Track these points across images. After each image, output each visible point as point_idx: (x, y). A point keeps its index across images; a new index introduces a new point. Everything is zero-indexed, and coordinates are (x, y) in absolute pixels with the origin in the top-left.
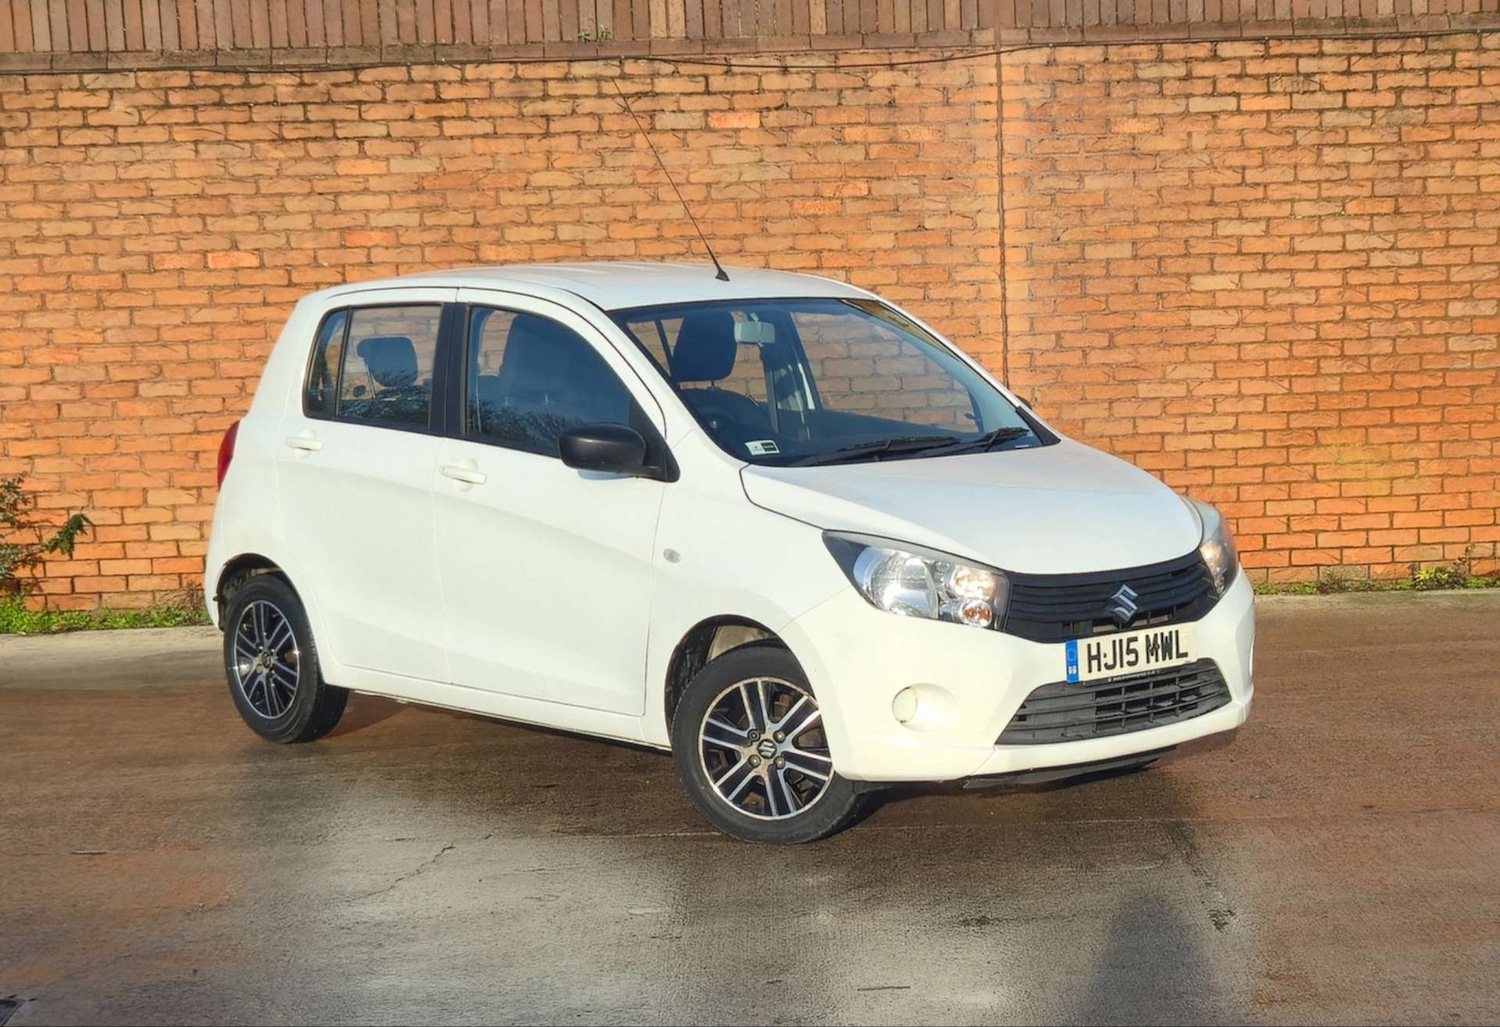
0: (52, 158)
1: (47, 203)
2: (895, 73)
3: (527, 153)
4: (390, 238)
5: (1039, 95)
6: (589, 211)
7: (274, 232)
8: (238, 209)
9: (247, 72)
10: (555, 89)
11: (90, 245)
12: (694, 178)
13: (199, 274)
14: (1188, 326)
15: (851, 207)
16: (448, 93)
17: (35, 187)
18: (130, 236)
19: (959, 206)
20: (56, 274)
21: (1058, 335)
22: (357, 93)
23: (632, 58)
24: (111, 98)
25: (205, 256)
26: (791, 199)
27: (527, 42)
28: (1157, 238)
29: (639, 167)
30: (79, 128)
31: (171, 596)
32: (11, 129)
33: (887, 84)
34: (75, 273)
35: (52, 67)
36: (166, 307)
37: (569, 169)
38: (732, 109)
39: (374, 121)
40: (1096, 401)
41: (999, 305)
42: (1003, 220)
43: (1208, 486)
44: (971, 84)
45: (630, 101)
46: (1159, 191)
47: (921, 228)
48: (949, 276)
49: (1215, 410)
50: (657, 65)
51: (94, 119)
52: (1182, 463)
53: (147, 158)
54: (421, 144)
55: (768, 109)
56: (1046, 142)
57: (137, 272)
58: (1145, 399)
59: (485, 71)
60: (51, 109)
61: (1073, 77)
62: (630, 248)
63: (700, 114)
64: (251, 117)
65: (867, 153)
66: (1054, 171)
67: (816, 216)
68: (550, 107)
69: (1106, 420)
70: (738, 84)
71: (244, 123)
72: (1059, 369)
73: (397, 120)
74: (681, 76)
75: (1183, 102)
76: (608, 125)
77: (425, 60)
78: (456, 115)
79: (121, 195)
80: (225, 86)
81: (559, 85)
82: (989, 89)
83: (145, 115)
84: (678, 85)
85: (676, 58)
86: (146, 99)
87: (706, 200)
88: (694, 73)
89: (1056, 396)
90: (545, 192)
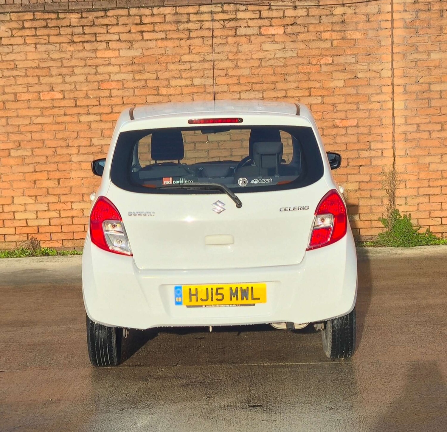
2: (345, 8)
3: (180, 46)
4: (120, 85)
5: (410, 17)
6: (208, 72)
7: (70, 83)
8: (54, 73)
9: (58, 13)
10: (193, 18)
12: (254, 57)
13: (36, 102)
15: (325, 69)
16: (146, 20)
18: (7, 86)
19: (374, 67)
21: (418, 125)
22: (106, 21)
23: (227, 3)
25: (39, 95)
26: (297, 65)
29: (230, 52)
31: (24, 243)
33: (342, 13)
36: (22, 117)
37: (198, 53)
38: (271, 25)
39: (114, 33)
40: (435, 155)
41: (391, 112)
42: (393, 73)
44: (379, 12)
45: (227, 22)
47: (356, 77)
48: (368, 99)
50: (238, 6)
53: (14, 51)
54: (134, 43)
55: (288, 25)
56: (413, 38)
57: (10, 101)
59: (162, 10)
61: (426, 8)
62: (225, 88)
63: (257, 28)
64: (60, 32)
65: (332, 44)
66: (417, 51)
67: (309, 73)
68: (191, 26)
69: (440, 163)
70: (275, 14)
71: (57, 35)
72: (418, 140)
73: (123, 33)
74: (249, 11)
76: (216, 33)
77: (136, 6)
78: (149, 30)
79: (3, 67)
80: (48, 19)
81: (195, 16)
82: (387, 14)
83: (14, 32)
84: (248, 15)
85: (246, 3)
86: (14, 25)
87: (260, 66)
88: (255, 10)
89: (417, 152)
90: (188, 63)
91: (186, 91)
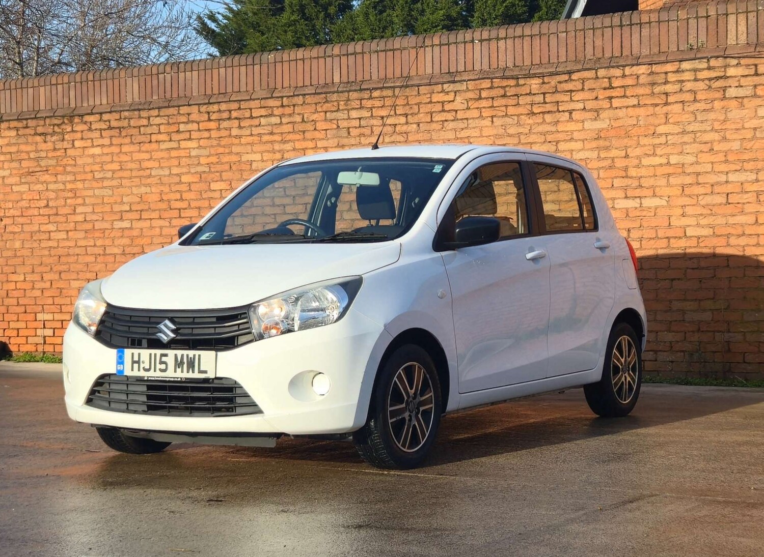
0: (428, 128)
3: (654, 115)
6: (687, 146)
9: (518, 78)
10: (672, 77)
12: (747, 125)
16: (616, 83)
22: (569, 86)
23: (715, 57)
24: (455, 96)
27: (660, 53)
29: (715, 121)
30: (440, 112)
32: (411, 114)
35: (431, 81)
37: (677, 123)
39: (577, 101)
45: (713, 81)
50: (728, 60)
51: (447, 107)
53: (469, 126)
54: (600, 113)
59: (635, 70)
60: (429, 103)
62: (708, 168)
63: (751, 88)
64: (518, 102)
68: (669, 88)
71: (515, 105)
73: (589, 100)
74: (743, 65)
76: (700, 96)
77: (605, 66)
78: (619, 95)
80: (507, 86)
81: (674, 75)
83: (470, 104)
84: (740, 71)
85: (739, 55)
86: (470, 95)
87: (754, 138)
88: (749, 63)
90: (664, 136)
91: (660, 171)
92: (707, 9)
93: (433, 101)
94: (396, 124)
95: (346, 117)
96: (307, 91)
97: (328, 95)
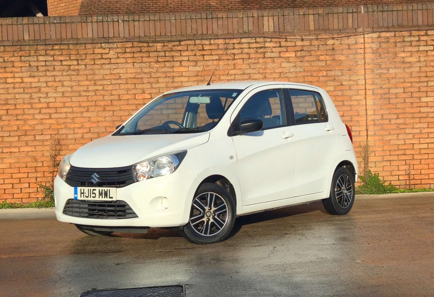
0: (92, 68)
1: (90, 80)
2: (335, 40)
3: (228, 65)
5: (376, 46)
7: (155, 88)
8: (145, 82)
9: (148, 43)
10: (236, 46)
11: (102, 93)
12: (276, 71)
13: (133, 100)
14: (420, 112)
15: (322, 79)
16: (206, 48)
17: (87, 76)
18: (114, 90)
19: (353, 78)
20: (92, 101)
21: (382, 115)
22: (180, 48)
23: (259, 37)
24: (110, 50)
25: (135, 96)
26: (304, 77)
27: (228, 33)
28: (411, 87)
29: (260, 68)
30: (100, 59)
32: (81, 60)
33: (332, 44)
34: (98, 100)
35: (93, 42)
36: (123, 110)
37: (240, 69)
38: (287, 51)
39: (185, 56)
40: (393, 134)
41: (364, 106)
42: (365, 82)
43: (427, 159)
44: (356, 43)
45: (258, 49)
46: (411, 73)
47: (342, 84)
48: (350, 98)
49: (428, 136)
50: (266, 39)
51: (104, 56)
52: (419, 152)
53: (119, 67)
54: (198, 62)
55: (298, 51)
56: (378, 59)
57: (115, 100)
58: (408, 134)
59: (217, 41)
60: (92, 54)
61: (386, 40)
63: (278, 53)
64: (149, 55)
65: (326, 63)
66: (380, 68)
67: (312, 81)
68: (235, 51)
69: (397, 140)
70: (289, 44)
71: (147, 57)
72: (382, 125)
73: (191, 56)
74: (273, 42)
75: (418, 47)
76: (252, 56)
77: (199, 38)
78: (208, 54)
79: (111, 78)
80: (142, 46)
81: (237, 45)
82: (361, 44)
83: (119, 55)
84: (272, 45)
85: (271, 37)
86: (119, 50)
87: (280, 77)
88: (276, 41)
89: (382, 133)
90: (234, 75)
92: (253, 13)
93: (95, 53)
94: (71, 65)
95: (36, 59)
96: (6, 44)
97: (22, 47)
